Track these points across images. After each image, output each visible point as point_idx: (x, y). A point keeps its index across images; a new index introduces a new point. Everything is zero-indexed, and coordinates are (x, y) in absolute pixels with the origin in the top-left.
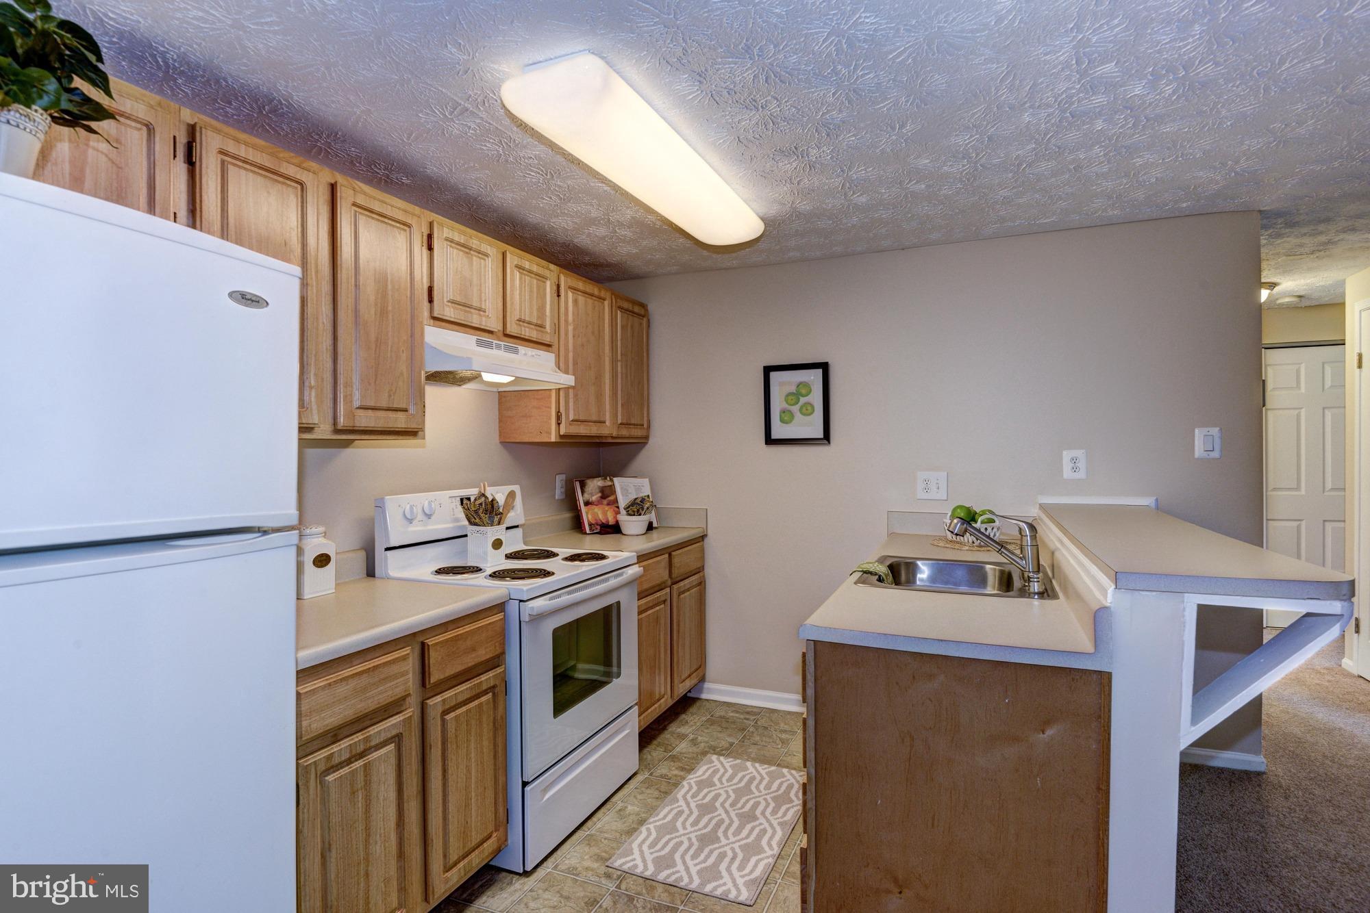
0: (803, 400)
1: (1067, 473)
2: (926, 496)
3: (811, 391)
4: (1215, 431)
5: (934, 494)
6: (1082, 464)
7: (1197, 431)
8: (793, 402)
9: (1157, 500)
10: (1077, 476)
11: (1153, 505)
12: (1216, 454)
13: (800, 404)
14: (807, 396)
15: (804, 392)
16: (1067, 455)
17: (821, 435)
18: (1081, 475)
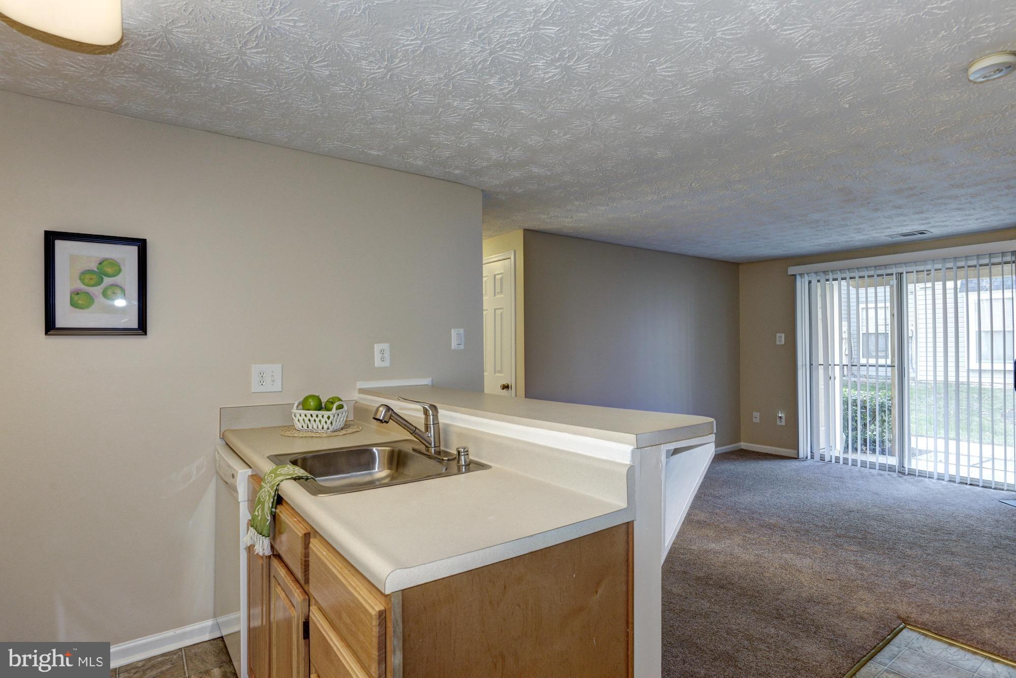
0: (107, 281)
1: (378, 363)
2: (262, 389)
3: (120, 270)
4: (462, 331)
5: (268, 387)
6: (387, 355)
7: (452, 330)
8: (92, 282)
9: (432, 380)
10: (383, 365)
11: (430, 384)
12: (462, 347)
13: (103, 285)
14: (114, 276)
15: (109, 270)
16: (377, 347)
17: (135, 325)
18: (387, 363)
